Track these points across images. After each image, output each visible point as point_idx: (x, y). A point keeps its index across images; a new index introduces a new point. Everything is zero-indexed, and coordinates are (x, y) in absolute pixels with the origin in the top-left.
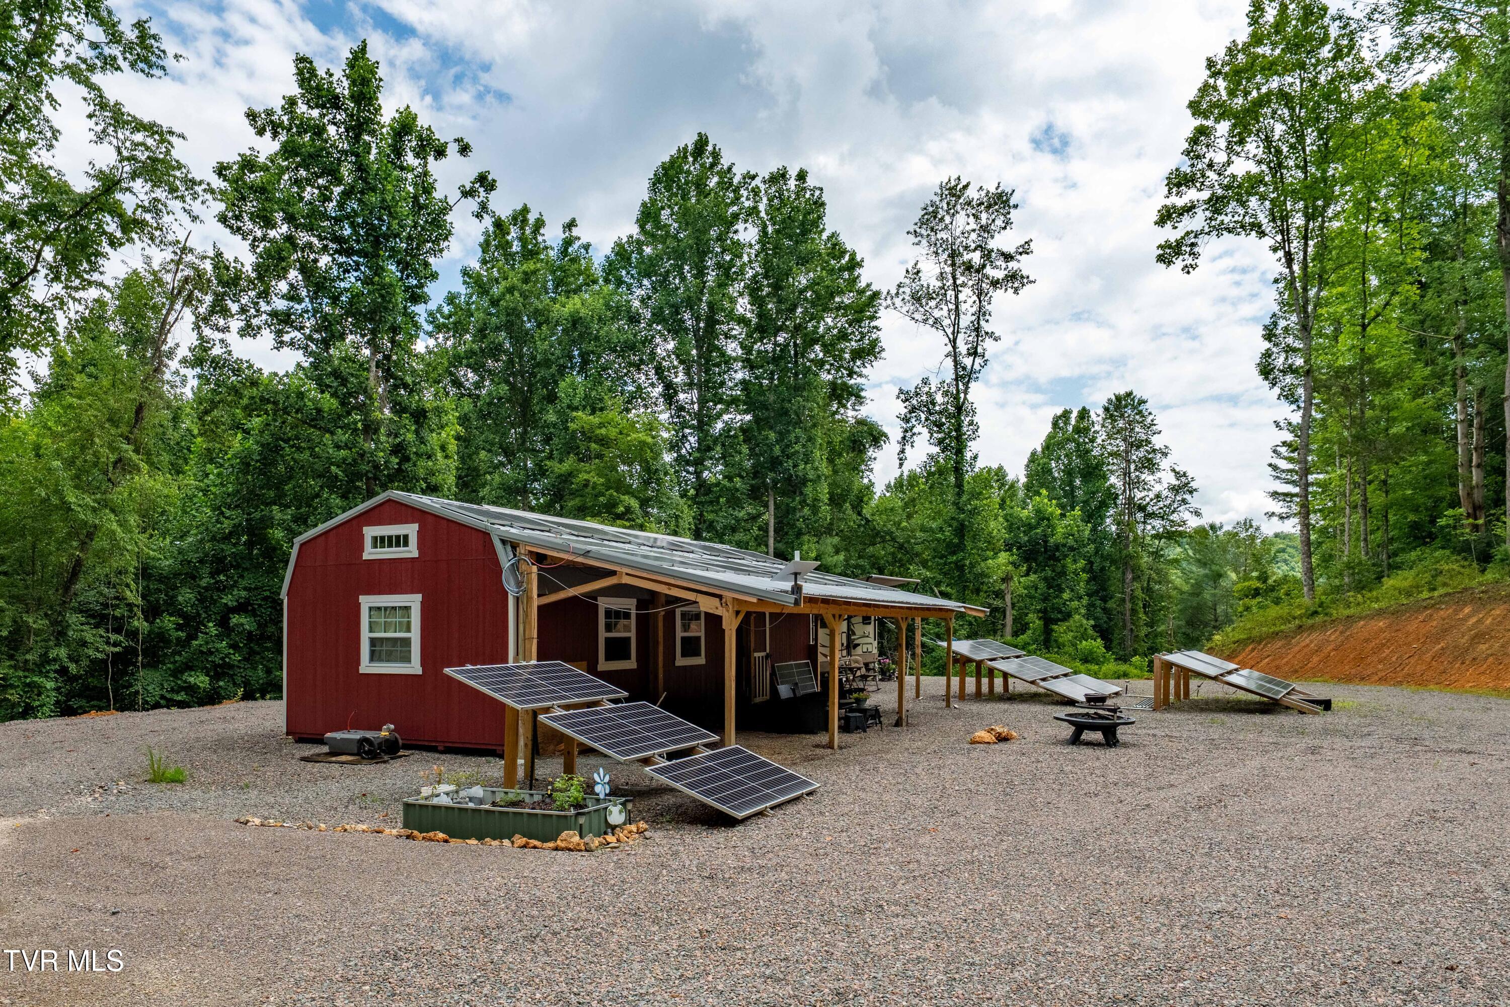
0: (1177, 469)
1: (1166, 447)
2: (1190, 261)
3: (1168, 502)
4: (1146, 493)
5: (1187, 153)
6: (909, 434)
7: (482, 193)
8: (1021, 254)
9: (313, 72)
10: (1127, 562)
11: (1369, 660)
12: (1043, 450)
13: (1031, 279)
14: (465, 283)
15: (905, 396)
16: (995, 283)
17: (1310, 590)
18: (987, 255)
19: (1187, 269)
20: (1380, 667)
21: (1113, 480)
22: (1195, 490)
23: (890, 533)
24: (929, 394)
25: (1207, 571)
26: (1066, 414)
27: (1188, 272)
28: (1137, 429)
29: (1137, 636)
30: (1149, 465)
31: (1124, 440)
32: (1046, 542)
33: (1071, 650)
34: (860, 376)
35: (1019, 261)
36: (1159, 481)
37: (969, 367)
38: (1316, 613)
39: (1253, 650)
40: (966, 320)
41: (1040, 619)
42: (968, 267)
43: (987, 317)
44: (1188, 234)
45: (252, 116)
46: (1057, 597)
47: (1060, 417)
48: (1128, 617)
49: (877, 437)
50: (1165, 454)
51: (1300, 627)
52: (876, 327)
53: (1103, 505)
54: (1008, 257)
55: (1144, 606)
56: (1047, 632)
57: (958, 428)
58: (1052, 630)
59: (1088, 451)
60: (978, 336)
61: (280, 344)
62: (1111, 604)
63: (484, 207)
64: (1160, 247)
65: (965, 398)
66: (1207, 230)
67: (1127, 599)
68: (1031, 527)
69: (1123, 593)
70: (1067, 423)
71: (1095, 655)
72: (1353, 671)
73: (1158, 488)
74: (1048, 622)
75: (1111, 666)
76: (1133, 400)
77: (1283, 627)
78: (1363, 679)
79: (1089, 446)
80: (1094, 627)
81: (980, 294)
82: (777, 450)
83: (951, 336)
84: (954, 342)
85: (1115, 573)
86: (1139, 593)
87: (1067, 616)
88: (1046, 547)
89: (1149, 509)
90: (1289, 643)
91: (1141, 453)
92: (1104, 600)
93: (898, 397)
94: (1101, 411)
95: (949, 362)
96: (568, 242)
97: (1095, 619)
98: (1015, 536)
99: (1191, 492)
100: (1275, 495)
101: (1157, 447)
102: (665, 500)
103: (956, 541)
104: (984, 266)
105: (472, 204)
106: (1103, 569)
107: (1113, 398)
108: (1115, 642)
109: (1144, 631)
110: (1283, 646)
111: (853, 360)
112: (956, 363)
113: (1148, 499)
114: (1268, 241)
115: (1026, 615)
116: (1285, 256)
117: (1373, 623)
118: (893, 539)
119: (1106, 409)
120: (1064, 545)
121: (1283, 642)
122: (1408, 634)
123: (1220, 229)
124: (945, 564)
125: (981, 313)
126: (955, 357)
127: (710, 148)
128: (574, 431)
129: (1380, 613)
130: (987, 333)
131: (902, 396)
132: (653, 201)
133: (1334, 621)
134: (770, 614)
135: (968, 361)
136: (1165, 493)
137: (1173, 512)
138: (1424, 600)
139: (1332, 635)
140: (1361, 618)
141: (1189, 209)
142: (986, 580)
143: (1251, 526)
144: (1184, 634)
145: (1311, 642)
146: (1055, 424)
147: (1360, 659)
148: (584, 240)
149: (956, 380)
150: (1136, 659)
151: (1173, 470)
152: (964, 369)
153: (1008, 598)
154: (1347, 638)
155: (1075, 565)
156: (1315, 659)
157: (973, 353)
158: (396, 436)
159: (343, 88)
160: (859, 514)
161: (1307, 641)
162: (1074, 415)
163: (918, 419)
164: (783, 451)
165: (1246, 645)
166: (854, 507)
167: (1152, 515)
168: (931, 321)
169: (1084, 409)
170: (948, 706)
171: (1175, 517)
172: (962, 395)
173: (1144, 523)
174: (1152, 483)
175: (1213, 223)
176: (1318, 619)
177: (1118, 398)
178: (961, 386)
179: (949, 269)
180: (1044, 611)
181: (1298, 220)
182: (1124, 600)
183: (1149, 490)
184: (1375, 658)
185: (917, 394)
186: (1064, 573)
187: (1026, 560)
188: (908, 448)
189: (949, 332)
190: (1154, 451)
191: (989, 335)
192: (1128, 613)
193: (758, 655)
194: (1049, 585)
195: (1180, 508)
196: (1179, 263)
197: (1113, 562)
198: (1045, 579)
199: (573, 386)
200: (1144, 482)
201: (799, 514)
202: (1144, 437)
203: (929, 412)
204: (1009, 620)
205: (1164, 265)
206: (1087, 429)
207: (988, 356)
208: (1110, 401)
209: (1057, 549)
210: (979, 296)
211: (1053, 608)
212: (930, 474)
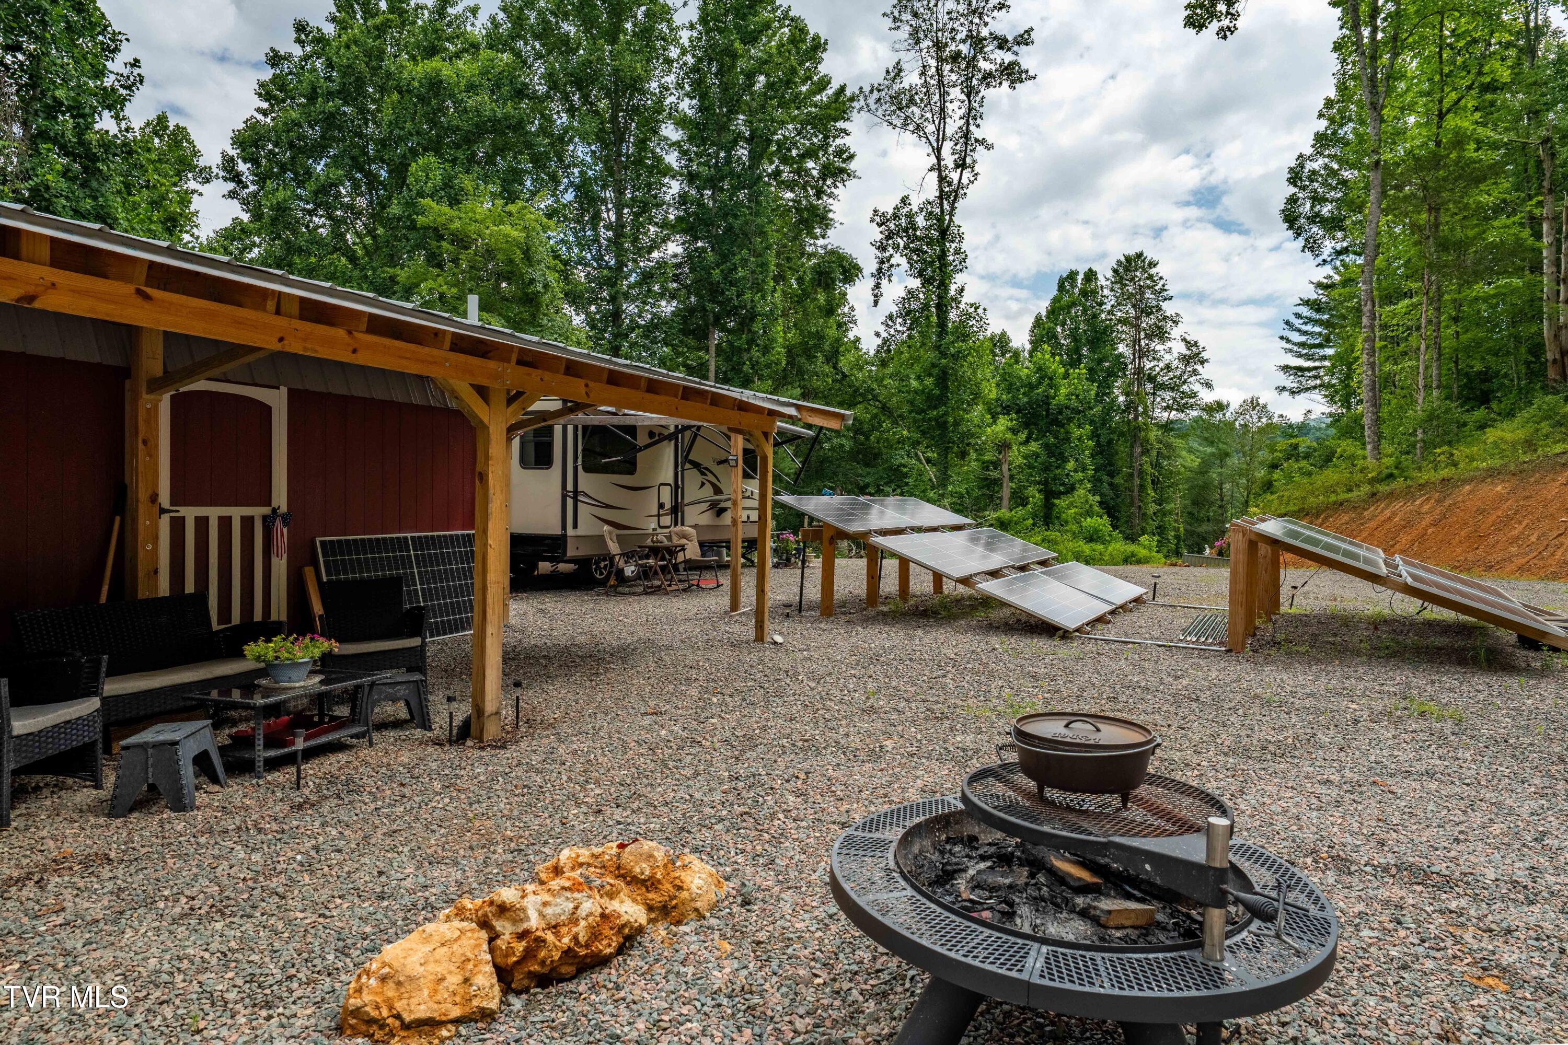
0: (1188, 339)
1: (1177, 315)
2: (1227, 19)
3: (1180, 372)
4: (1156, 363)
6: (885, 266)
8: (1019, 44)
10: (1134, 433)
11: (1491, 540)
12: (1048, 312)
13: (1031, 73)
15: (879, 217)
16: (987, 77)
17: (1374, 448)
18: (977, 42)
20: (1513, 550)
21: (1121, 348)
22: (1207, 360)
23: (869, 390)
24: (908, 216)
25: (1214, 450)
26: (1072, 275)
28: (1147, 296)
29: (1144, 514)
30: (1160, 334)
31: (1134, 306)
32: (1048, 404)
33: (1074, 527)
34: (830, 195)
35: (1016, 54)
36: (1169, 351)
37: (956, 182)
38: (1391, 476)
40: (953, 126)
41: (1040, 491)
42: (956, 57)
43: (979, 121)
46: (1060, 466)
47: (1066, 279)
48: (1136, 493)
49: (850, 271)
50: (1176, 322)
51: (1374, 494)
52: (844, 131)
53: (1111, 374)
54: (1002, 43)
55: (1153, 481)
56: (1048, 506)
57: (943, 255)
58: (1054, 505)
59: (1095, 316)
60: (966, 144)
62: (1118, 480)
64: (1191, 5)
65: (951, 220)
67: (1136, 474)
68: (1031, 387)
69: (1131, 467)
70: (1073, 285)
71: (1100, 534)
72: (1470, 556)
73: (1168, 357)
74: (1050, 494)
75: (1119, 547)
76: (1143, 261)
77: (1347, 495)
79: (1096, 309)
80: (1100, 503)
81: (970, 92)
82: (716, 274)
83: (935, 145)
84: (938, 151)
85: (1122, 449)
86: (1147, 467)
87: (1071, 489)
88: (1047, 410)
89: (1159, 379)
90: (1360, 516)
91: (1152, 320)
92: (1111, 475)
93: (872, 221)
94: (1110, 274)
95: (934, 175)
97: (1101, 495)
98: (1013, 397)
99: (1202, 363)
100: (1286, 368)
101: (1168, 314)
102: (545, 322)
103: (937, 392)
104: (975, 58)
106: (1110, 442)
107: (1123, 260)
108: (1123, 520)
109: (1153, 508)
110: (1352, 520)
111: (823, 177)
112: (941, 179)
113: (1157, 369)
115: (1026, 488)
117: (1484, 487)
118: (875, 398)
119: (1115, 271)
120: (1067, 407)
121: (1351, 514)
122: (1546, 503)
124: (923, 420)
125: (971, 116)
126: (940, 170)
128: (425, 226)
129: (1492, 474)
130: (977, 140)
131: (878, 219)
133: (1422, 486)
135: (955, 176)
136: (1175, 363)
137: (1185, 382)
138: (1557, 455)
139: (1424, 504)
140: (1465, 482)
142: (972, 441)
143: (1258, 404)
144: (1189, 513)
145: (1394, 514)
146: (1061, 287)
147: (1479, 538)
149: (941, 197)
150: (1144, 539)
151: (1184, 340)
152: (950, 184)
153: (1005, 467)
154: (1449, 508)
155: (1079, 432)
157: (961, 165)
160: (835, 367)
161: (1388, 512)
162: (1080, 277)
163: (896, 247)
164: (724, 276)
166: (828, 360)
167: (1162, 387)
168: (911, 127)
169: (1090, 270)
171: (1185, 388)
172: (947, 217)
173: (1154, 394)
174: (1163, 353)
176: (1398, 484)
177: (1128, 259)
178: (946, 206)
179: (933, 63)
180: (1045, 483)
182: (1131, 475)
183: (1159, 360)
184: (1502, 537)
185: (896, 216)
186: (1067, 440)
187: (1026, 425)
188: (884, 282)
189: (933, 139)
190: (1165, 318)
191: (982, 142)
192: (1136, 489)
193: (214, 513)
194: (1051, 454)
195: (1192, 379)
196: (1214, 26)
197: (1122, 434)
198: (1046, 446)
199: (426, 169)
200: (1155, 351)
201: (746, 356)
202: (1154, 303)
203: (908, 237)
204: (1006, 493)
205: (1192, 31)
206: (1094, 292)
207: (977, 168)
208: (1119, 263)
209: (1060, 413)
210: (968, 96)
211: (1054, 479)
212: (909, 313)
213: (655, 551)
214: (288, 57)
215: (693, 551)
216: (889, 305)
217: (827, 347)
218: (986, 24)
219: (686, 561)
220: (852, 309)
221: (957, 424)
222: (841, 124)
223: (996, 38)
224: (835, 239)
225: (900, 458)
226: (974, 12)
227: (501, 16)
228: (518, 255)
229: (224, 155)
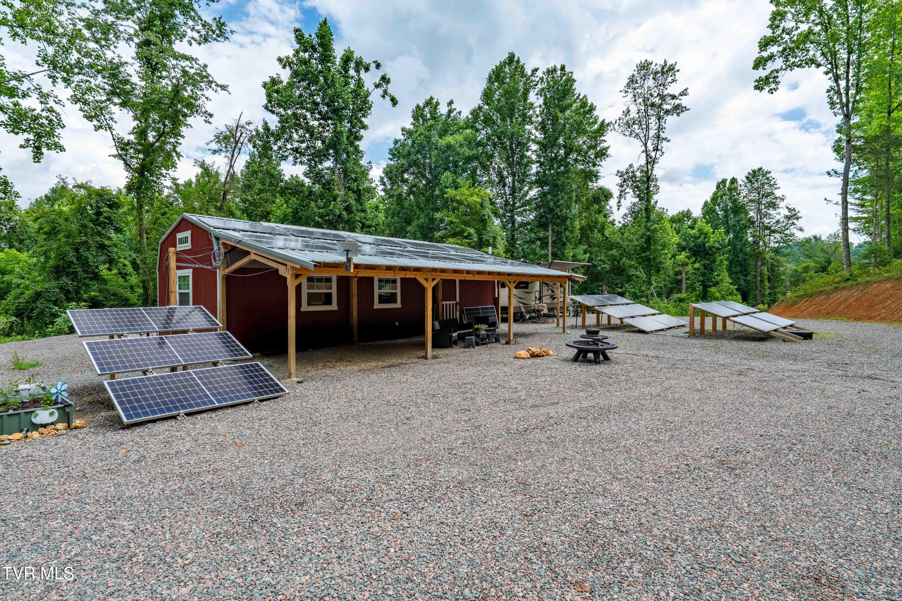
0: (790, 207)
1: (783, 196)
2: (773, 86)
3: (784, 224)
4: (771, 220)
5: (770, 27)
6: (623, 193)
7: (385, 86)
8: (681, 96)
9: (302, 36)
10: (759, 256)
11: (876, 307)
12: (711, 199)
13: (687, 108)
14: (403, 134)
15: (620, 174)
16: (667, 112)
17: (848, 267)
18: (663, 97)
19: (771, 91)
20: (883, 311)
21: (752, 214)
22: (800, 217)
24: (633, 172)
26: (724, 181)
27: (772, 93)
28: (766, 187)
29: (764, 294)
30: (773, 205)
31: (758, 193)
32: (704, 246)
34: (599, 166)
35: (681, 100)
36: (779, 214)
37: (654, 156)
38: (848, 280)
39: (807, 301)
40: (652, 133)
41: (701, 285)
42: (653, 105)
43: (664, 130)
44: (772, 72)
45: (280, 60)
46: (710, 274)
47: (721, 183)
48: (758, 284)
49: (607, 195)
50: (782, 200)
51: (837, 288)
52: (604, 141)
53: (745, 227)
54: (674, 97)
55: (768, 278)
56: (705, 292)
57: (648, 188)
58: (708, 291)
59: (736, 200)
60: (658, 140)
61: (295, 164)
62: (749, 278)
63: (385, 92)
64: (756, 81)
65: (652, 173)
66: (784, 67)
67: (758, 275)
68: (696, 238)
69: (756, 272)
70: (724, 186)
72: (865, 314)
73: (778, 217)
74: (705, 287)
76: (763, 172)
77: (826, 288)
78: (870, 318)
79: (737, 197)
80: (737, 289)
81: (659, 118)
82: (552, 204)
83: (644, 142)
84: (645, 145)
85: (752, 262)
86: (765, 271)
87: (717, 284)
88: (704, 249)
89: (773, 228)
90: (829, 297)
91: (769, 199)
92: (745, 275)
93: (617, 175)
94: (744, 179)
95: (644, 155)
96: (450, 111)
97: (738, 285)
98: (687, 243)
99: (797, 219)
101: (777, 196)
103: (645, 246)
104: (661, 104)
105: (380, 91)
106: (745, 259)
107: (751, 172)
108: (749, 297)
109: (768, 291)
110: (825, 299)
111: (596, 158)
112: (647, 155)
113: (772, 223)
114: (823, 69)
115: (694, 283)
116: (834, 76)
117: (882, 285)
118: (621, 247)
119: (747, 177)
120: (714, 247)
121: (825, 296)
123: (791, 67)
124: (640, 257)
125: (660, 129)
126: (646, 152)
127: (516, 59)
128: (447, 198)
129: (888, 279)
130: (663, 138)
131: (619, 174)
132: (489, 89)
133: (858, 284)
134: (460, 281)
135: (653, 154)
136: (782, 220)
137: (787, 229)
139: (856, 293)
140: (875, 282)
141: (771, 57)
145: (842, 296)
146: (718, 187)
147: (871, 306)
148: (458, 110)
149: (647, 164)
151: (787, 208)
152: (651, 158)
153: (684, 274)
154: (864, 294)
155: (721, 257)
156: (842, 306)
157: (656, 149)
158: (346, 202)
159: (315, 41)
160: (603, 234)
161: (839, 296)
162: (728, 182)
163: (628, 185)
164: (555, 204)
165: (803, 298)
166: (599, 231)
167: (774, 231)
168: (633, 135)
169: (733, 178)
170: (564, 332)
171: (787, 232)
172: (650, 172)
173: (770, 235)
174: (775, 215)
175: (788, 63)
176: (850, 282)
177: (754, 171)
178: (650, 167)
179: (643, 107)
180: (703, 281)
181: (843, 54)
182: (756, 276)
183: (773, 218)
184: (881, 306)
185: (627, 173)
186: (714, 261)
187: (694, 255)
188: (622, 200)
189: (643, 139)
190: (776, 198)
191: (665, 139)
192: (758, 282)
193: (448, 303)
194: (706, 268)
195: (791, 227)
196: (767, 89)
197: (751, 256)
198: (704, 265)
199: (447, 177)
200: (770, 214)
201: (564, 235)
202: (770, 191)
203: (633, 181)
204: (684, 286)
205: (758, 91)
206: (736, 189)
207: (663, 150)
208: (749, 173)
209: (711, 249)
210: (659, 120)
211: (708, 280)
212: (634, 212)
213: (534, 311)
214: (400, 140)
215: (546, 311)
216: (624, 210)
217: (599, 226)
218: (666, 89)
219: (544, 314)
220: (611, 207)
221: (655, 259)
222: (602, 138)
223: (670, 95)
224: (601, 183)
225: (632, 272)
226: (660, 85)
227: (470, 116)
228: (478, 206)
229: (380, 177)
